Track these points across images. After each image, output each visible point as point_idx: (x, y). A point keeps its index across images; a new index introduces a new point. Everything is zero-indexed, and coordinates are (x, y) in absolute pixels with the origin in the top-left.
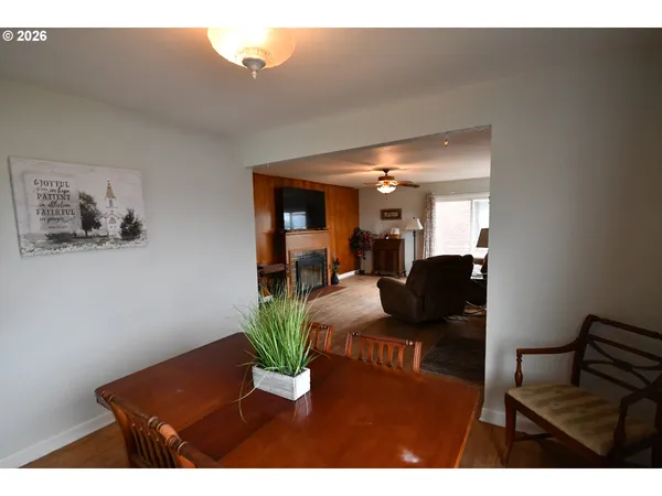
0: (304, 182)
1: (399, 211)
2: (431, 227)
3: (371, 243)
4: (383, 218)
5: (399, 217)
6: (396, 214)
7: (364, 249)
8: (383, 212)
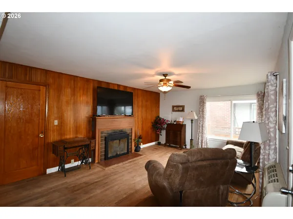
0: (119, 85)
1: (183, 107)
2: (203, 117)
3: (166, 126)
4: (173, 111)
5: (183, 110)
6: (181, 109)
7: (162, 129)
8: (173, 107)
